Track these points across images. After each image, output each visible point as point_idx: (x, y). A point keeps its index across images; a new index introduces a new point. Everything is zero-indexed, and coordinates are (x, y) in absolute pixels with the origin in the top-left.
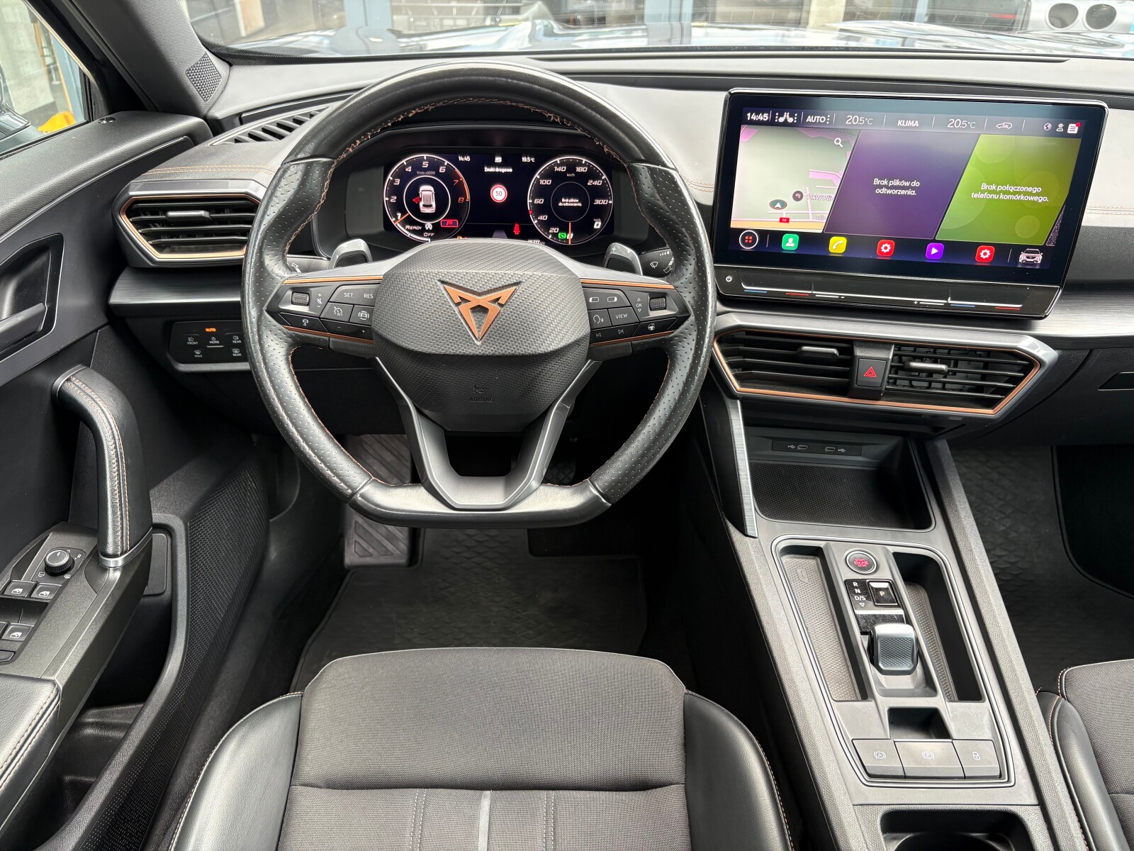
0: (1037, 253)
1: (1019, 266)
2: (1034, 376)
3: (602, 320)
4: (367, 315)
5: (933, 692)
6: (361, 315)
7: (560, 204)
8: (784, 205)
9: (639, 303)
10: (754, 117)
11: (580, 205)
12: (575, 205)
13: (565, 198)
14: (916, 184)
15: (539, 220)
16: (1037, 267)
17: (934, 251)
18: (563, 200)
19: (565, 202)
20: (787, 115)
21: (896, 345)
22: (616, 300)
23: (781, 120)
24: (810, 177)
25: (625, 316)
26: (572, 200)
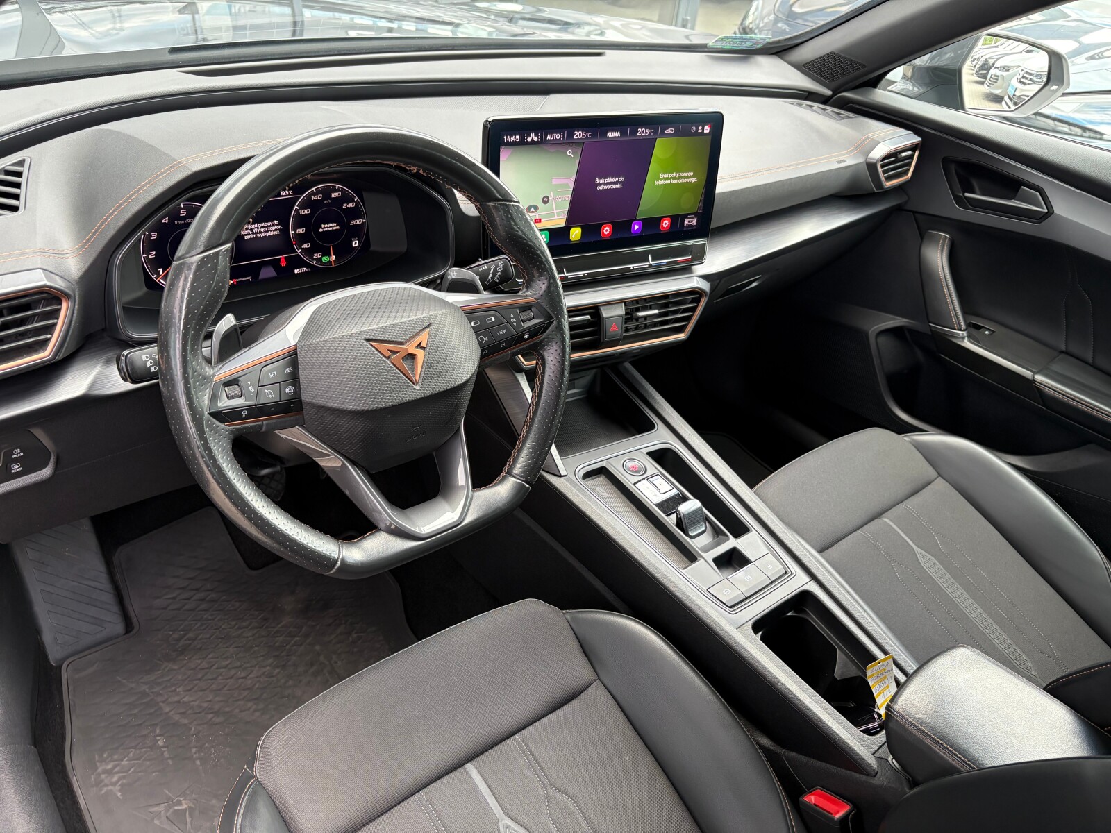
0: (693, 218)
1: (685, 229)
2: (704, 301)
3: (487, 339)
4: (293, 390)
5: (726, 537)
6: (287, 390)
7: (321, 230)
8: (536, 208)
9: (513, 318)
10: (509, 139)
11: (338, 228)
12: (334, 228)
13: (324, 224)
14: (622, 179)
15: (302, 249)
16: (694, 228)
17: (636, 227)
18: (323, 226)
19: (325, 228)
20: (533, 135)
21: (625, 303)
22: (493, 319)
23: (529, 139)
24: (553, 183)
25: (505, 331)
26: (331, 225)
